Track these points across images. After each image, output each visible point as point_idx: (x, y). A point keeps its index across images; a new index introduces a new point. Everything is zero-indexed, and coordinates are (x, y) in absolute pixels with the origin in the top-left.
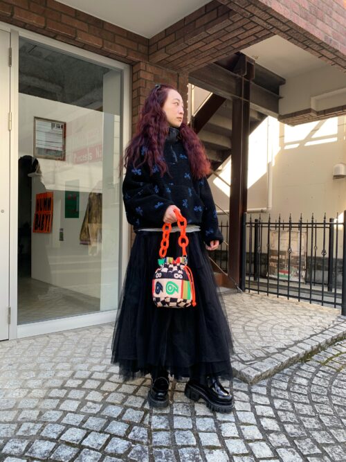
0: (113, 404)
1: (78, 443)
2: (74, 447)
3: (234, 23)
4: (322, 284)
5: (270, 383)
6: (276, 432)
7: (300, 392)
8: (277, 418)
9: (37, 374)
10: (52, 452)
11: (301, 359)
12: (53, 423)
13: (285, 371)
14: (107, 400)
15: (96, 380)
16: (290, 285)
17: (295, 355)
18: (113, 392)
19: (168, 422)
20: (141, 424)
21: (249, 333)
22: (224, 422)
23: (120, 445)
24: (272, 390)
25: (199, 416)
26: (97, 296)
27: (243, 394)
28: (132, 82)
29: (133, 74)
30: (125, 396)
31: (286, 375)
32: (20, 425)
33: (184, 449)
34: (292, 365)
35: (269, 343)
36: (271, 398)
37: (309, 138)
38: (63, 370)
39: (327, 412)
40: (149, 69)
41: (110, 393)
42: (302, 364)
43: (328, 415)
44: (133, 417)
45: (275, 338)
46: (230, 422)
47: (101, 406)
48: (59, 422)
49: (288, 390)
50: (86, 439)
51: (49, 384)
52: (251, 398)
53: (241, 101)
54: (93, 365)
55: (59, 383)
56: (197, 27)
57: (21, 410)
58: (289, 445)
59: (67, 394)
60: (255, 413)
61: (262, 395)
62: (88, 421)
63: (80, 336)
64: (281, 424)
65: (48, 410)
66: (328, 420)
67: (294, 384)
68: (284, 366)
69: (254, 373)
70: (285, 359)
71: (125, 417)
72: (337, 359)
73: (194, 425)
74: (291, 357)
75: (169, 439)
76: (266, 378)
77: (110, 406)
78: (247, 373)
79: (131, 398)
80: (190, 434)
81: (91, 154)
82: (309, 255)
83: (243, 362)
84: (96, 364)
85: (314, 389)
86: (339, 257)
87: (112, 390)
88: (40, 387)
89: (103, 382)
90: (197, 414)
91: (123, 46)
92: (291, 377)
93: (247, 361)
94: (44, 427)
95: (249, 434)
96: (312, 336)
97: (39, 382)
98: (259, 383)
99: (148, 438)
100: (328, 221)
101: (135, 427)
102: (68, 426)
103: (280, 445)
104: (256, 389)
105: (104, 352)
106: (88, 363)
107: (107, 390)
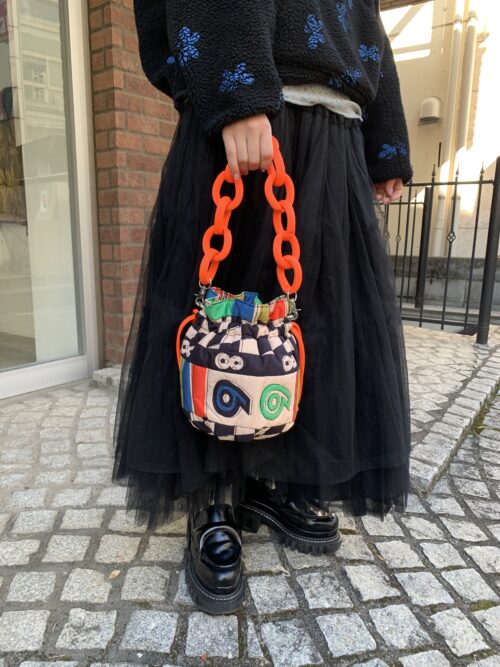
5: (453, 486)
11: (471, 428)
13: (461, 455)
14: (123, 596)
15: (74, 532)
17: (468, 422)
18: (132, 564)
24: (470, 504)
30: (167, 575)
31: (468, 463)
36: (481, 523)
41: (125, 567)
42: (478, 438)
52: (445, 529)
60: (478, 570)
61: (459, 518)
69: (427, 471)
74: (464, 426)
76: (441, 474)
87: (127, 559)
89: (95, 537)
92: (480, 467)
96: (465, 382)
98: (434, 492)
104: (439, 505)
105: (74, 453)
106: (41, 485)
107: (113, 560)
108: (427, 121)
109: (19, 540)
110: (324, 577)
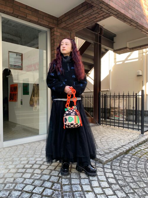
0: (46, 174)
1: (31, 191)
2: (29, 193)
3: (94, 11)
4: (133, 121)
5: (112, 163)
6: (115, 184)
7: (124, 167)
8: (115, 178)
9: (12, 163)
10: (20, 196)
11: (125, 153)
12: (20, 183)
13: (118, 158)
14: (43, 173)
15: (38, 164)
16: (120, 122)
17: (122, 151)
18: (46, 169)
19: (69, 181)
20: (58, 183)
21: (102, 143)
22: (93, 180)
23: (49, 192)
24: (113, 166)
25: (82, 178)
26: (38, 128)
27: (101, 168)
28: (51, 36)
29: (51, 33)
30: (50, 171)
31: (119, 160)
32: (5, 185)
33: (76, 192)
34: (121, 155)
35: (111, 146)
36: (112, 170)
37: (126, 59)
38: (23, 160)
39: (136, 175)
40: (58, 30)
41: (44, 170)
42: (125, 155)
43: (136, 176)
44: (54, 180)
45: (114, 144)
46: (95, 180)
47: (40, 175)
48: (22, 183)
49: (119, 166)
50: (35, 190)
51: (18, 167)
52: (104, 170)
53: (97, 44)
54: (36, 158)
55: (22, 166)
56: (78, 13)
57: (6, 178)
58: (120, 189)
59: (26, 171)
60: (106, 176)
61: (109, 169)
62: (35, 182)
63: (30, 146)
64: (117, 180)
65: (17, 178)
66: (136, 178)
67: (122, 163)
68: (118, 156)
69: (105, 159)
70: (118, 153)
71: (51, 180)
72: (139, 152)
73: (80, 182)
74: (121, 152)
75: (70, 188)
76: (110, 161)
77: (44, 175)
78: (102, 160)
79: (53, 172)
80: (79, 186)
81: (34, 67)
82: (127, 109)
83: (100, 155)
84: (37, 158)
85: (130, 165)
86: (139, 109)
87: (45, 169)
88: (14, 168)
89: (41, 165)
90: (81, 178)
91: (47, 21)
92: (121, 161)
93: (102, 154)
94: (16, 185)
95: (103, 185)
96: (129, 143)
97: (13, 166)
98: (107, 164)
99: (61, 188)
100: (135, 95)
101: (55, 184)
102: (26, 185)
103: (116, 189)
105: (41, 152)
106: (34, 157)
107: (43, 168)
108: (139, 76)
110: (76, 174)
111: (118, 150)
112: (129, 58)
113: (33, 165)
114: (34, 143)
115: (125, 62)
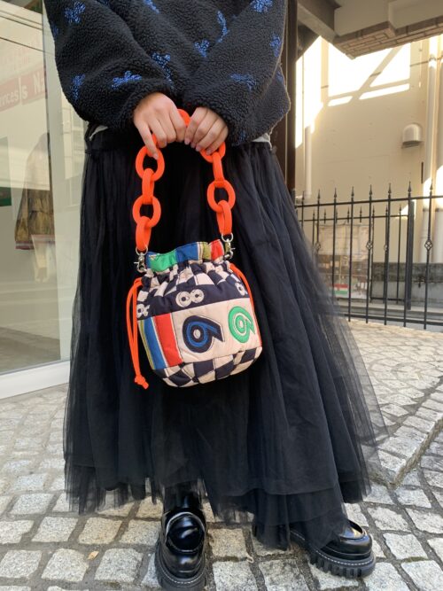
5: (423, 478)
14: (98, 577)
15: (64, 514)
24: (437, 496)
30: (140, 556)
52: (410, 521)
54: (54, 474)
61: (426, 510)
63: (24, 411)
69: (395, 463)
70: (429, 427)
76: (413, 467)
81: (25, 87)
98: (404, 483)
104: (406, 497)
107: (94, 542)
108: (409, 144)
109: (16, 520)
110: (285, 564)
111: (421, 412)
112: (377, 82)
113: (37, 520)
114: (41, 396)
115: (359, 96)
